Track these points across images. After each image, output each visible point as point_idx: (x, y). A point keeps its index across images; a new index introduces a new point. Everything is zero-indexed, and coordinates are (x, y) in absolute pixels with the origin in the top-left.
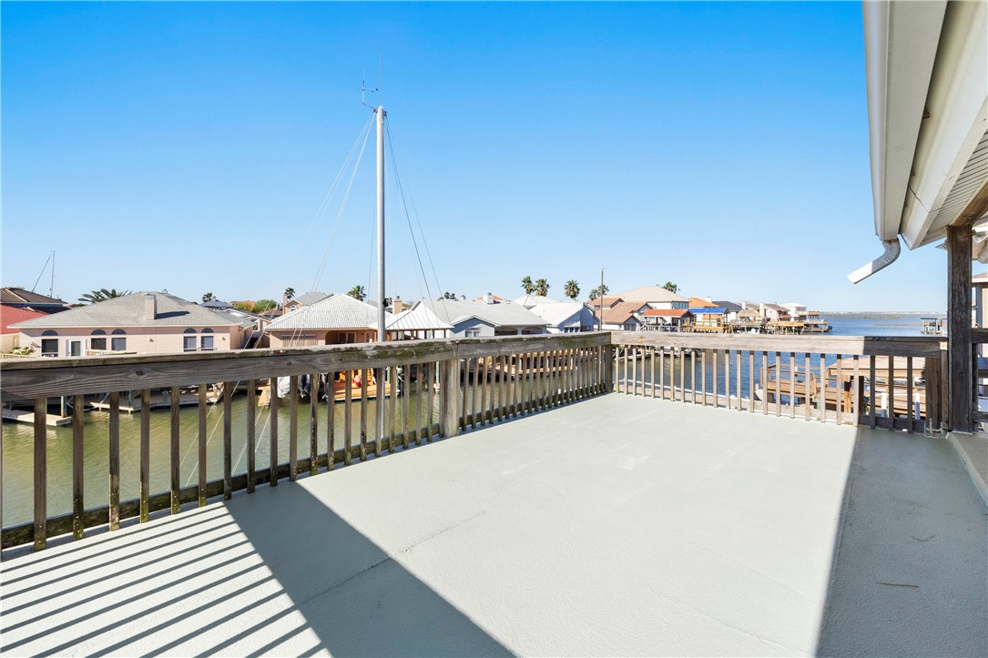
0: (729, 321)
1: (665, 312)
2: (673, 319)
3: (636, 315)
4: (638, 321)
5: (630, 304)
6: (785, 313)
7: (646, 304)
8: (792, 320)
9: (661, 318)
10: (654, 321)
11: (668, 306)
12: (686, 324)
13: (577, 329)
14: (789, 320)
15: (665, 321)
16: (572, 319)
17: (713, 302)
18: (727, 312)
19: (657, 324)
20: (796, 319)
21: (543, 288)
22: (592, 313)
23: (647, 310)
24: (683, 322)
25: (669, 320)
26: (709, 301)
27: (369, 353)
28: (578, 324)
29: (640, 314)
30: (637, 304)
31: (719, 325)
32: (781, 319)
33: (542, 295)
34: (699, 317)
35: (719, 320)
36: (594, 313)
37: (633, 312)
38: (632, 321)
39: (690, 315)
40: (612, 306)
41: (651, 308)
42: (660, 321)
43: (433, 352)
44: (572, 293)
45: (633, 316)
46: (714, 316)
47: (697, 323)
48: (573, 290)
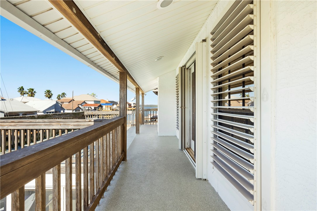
0: (114, 108)
1: (92, 105)
2: (95, 107)
3: (80, 106)
4: (81, 109)
5: (77, 101)
6: (130, 105)
7: (84, 102)
8: (132, 107)
9: (90, 107)
10: (87, 108)
11: (93, 103)
12: (99, 109)
13: (53, 112)
14: (131, 107)
15: (91, 108)
16: (50, 108)
17: (109, 101)
18: (113, 105)
19: (89, 109)
20: (133, 107)
21: (32, 93)
22: (60, 105)
23: (84, 104)
24: (98, 109)
25: (93, 108)
26: (107, 101)
27: (36, 117)
28: (53, 110)
29: (82, 106)
30: (80, 101)
31: (110, 109)
32: (129, 107)
33: (32, 96)
34: (104, 107)
35: (110, 108)
36: (61, 105)
37: (78, 105)
38: (78, 109)
39: (101, 106)
40: (69, 102)
41: (86, 103)
42: (90, 108)
43: (48, 117)
44: (49, 96)
45: (79, 107)
46: (109, 106)
47: (103, 109)
48: (49, 94)
